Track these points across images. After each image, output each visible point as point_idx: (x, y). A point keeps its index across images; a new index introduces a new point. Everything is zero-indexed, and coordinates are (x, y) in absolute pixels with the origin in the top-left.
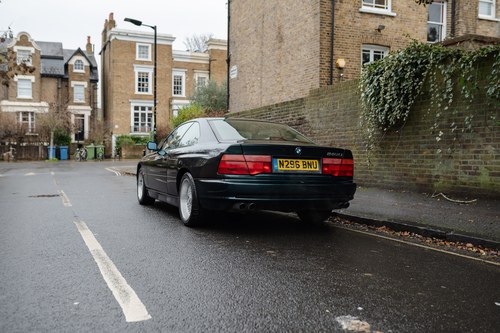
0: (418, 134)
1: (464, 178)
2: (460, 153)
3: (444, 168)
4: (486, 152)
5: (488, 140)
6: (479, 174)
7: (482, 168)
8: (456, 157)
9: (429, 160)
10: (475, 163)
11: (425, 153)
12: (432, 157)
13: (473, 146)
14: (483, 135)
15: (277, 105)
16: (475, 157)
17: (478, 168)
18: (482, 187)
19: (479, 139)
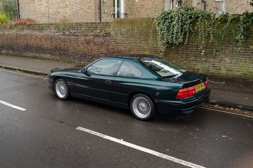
0: (188, 49)
1: (212, 70)
2: (212, 60)
3: (202, 66)
4: (225, 61)
5: (226, 56)
6: (221, 70)
7: (222, 67)
8: (209, 62)
9: (194, 62)
10: (219, 65)
11: (192, 59)
12: (196, 61)
13: (218, 58)
14: (224, 54)
15: (87, 24)
16: (219, 62)
17: (220, 67)
18: (222, 75)
19: (223, 55)
